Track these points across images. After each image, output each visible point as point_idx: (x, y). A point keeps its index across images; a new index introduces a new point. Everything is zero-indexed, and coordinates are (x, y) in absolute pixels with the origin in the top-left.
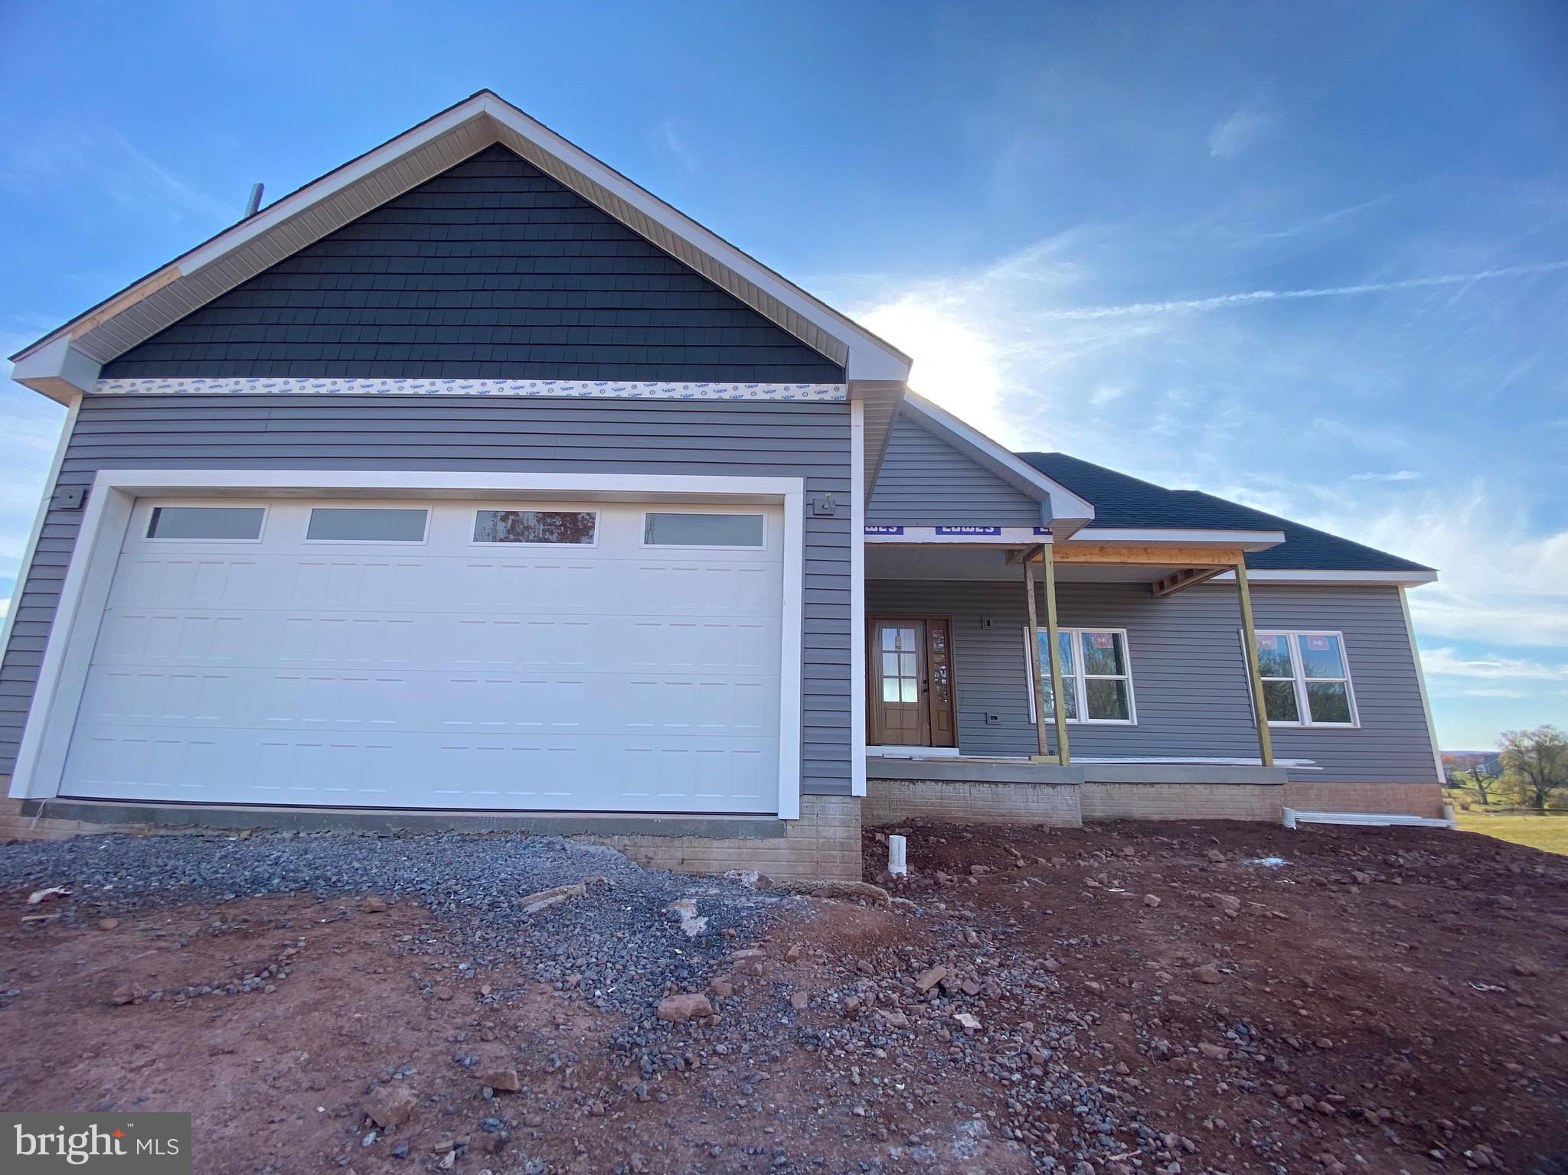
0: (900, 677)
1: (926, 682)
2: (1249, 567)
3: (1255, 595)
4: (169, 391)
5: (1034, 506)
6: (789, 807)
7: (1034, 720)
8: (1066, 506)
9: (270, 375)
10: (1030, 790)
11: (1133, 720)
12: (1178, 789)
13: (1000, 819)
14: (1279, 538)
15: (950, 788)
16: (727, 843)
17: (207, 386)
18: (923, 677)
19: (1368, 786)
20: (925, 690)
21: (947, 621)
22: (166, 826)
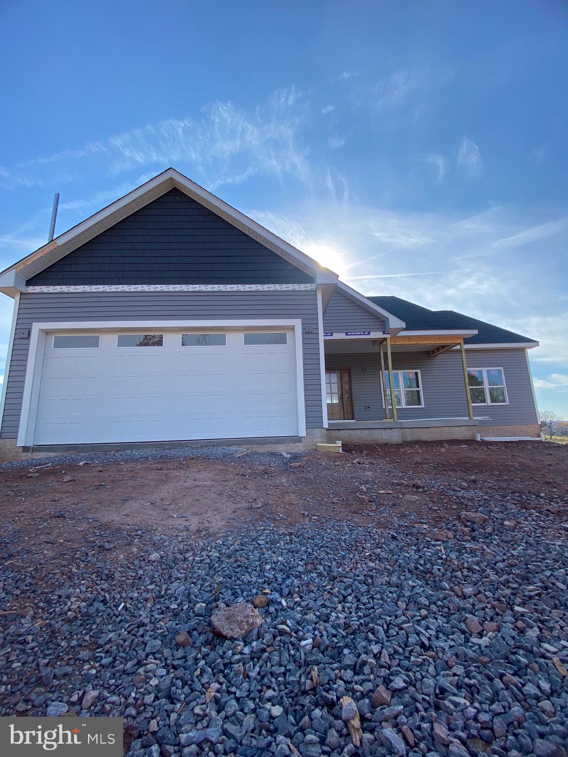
0: (331, 393)
1: (342, 395)
2: (465, 343)
3: (468, 354)
4: (56, 291)
5: (382, 323)
6: (303, 433)
7: (384, 408)
8: (395, 323)
9: (97, 284)
10: (383, 431)
11: (423, 406)
12: (437, 429)
13: (372, 442)
14: (476, 332)
15: (353, 431)
16: (282, 445)
17: (72, 289)
18: (340, 393)
19: (512, 427)
20: (341, 398)
21: (349, 370)
22: (82, 452)
